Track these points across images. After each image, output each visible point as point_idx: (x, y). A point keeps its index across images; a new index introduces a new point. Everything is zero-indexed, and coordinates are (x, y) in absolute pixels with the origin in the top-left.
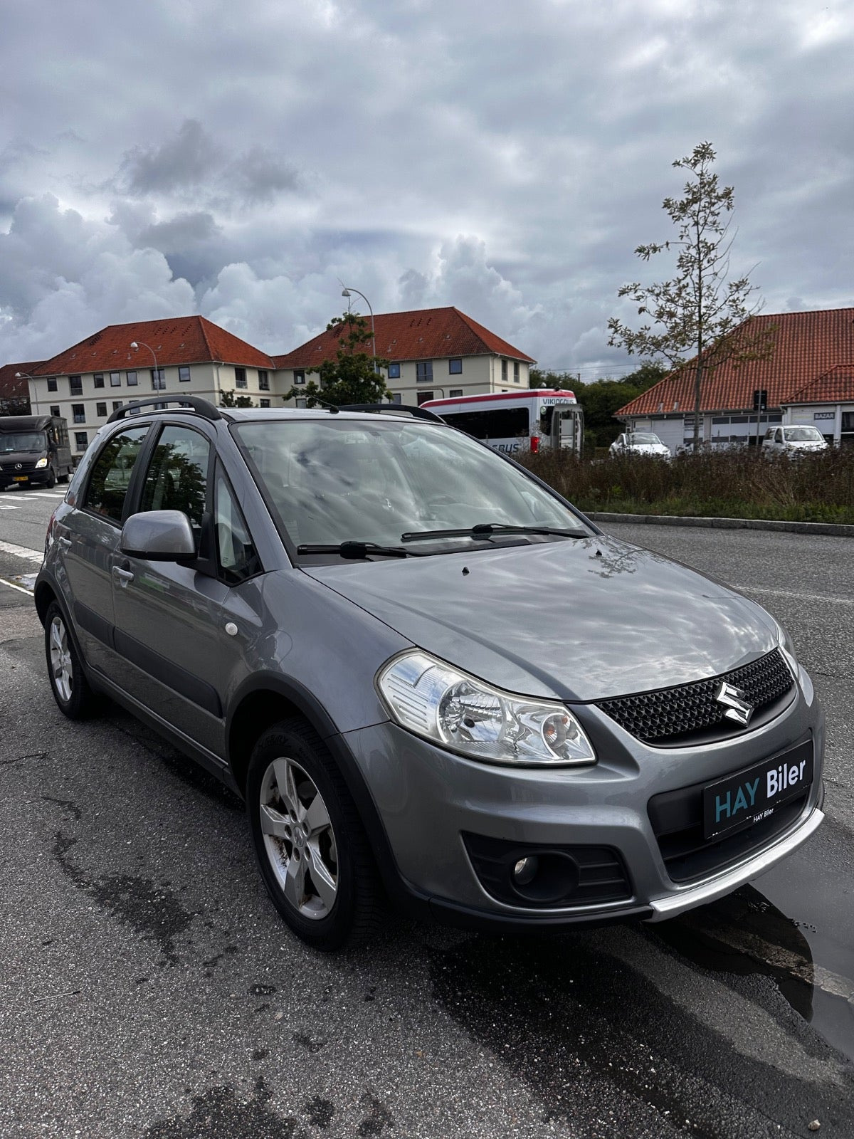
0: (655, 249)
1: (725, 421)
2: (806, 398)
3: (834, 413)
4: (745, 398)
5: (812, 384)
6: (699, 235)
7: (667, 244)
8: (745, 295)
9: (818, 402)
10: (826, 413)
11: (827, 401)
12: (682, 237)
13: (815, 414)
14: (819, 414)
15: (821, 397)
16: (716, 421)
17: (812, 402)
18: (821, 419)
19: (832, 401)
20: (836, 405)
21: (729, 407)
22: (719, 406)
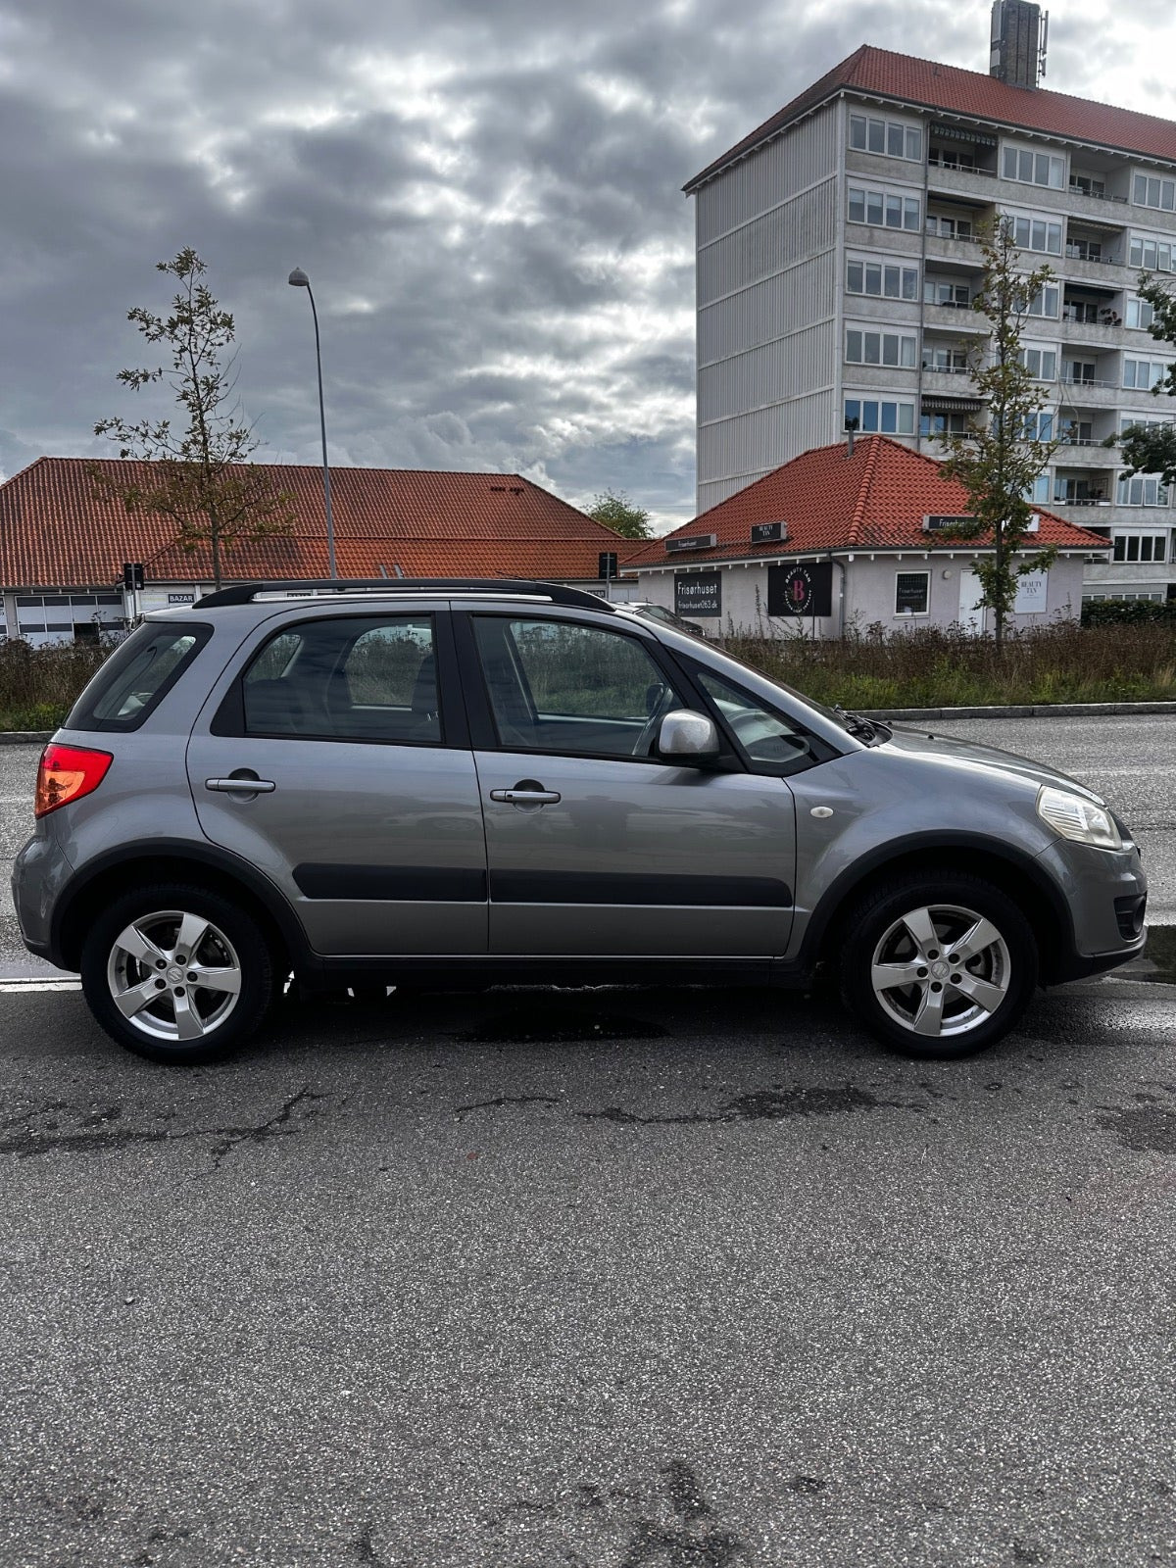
0: (146, 377)
1: (36, 603)
2: (155, 575)
3: (192, 595)
4: (60, 570)
5: (159, 557)
6: (194, 366)
7: (160, 372)
8: (250, 450)
9: (171, 579)
10: (183, 595)
11: (182, 579)
12: (177, 365)
13: (169, 595)
14: (174, 596)
15: (174, 574)
16: (22, 603)
17: (164, 580)
18: (177, 602)
19: (189, 580)
20: (194, 585)
21: (41, 583)
22: (25, 581)
